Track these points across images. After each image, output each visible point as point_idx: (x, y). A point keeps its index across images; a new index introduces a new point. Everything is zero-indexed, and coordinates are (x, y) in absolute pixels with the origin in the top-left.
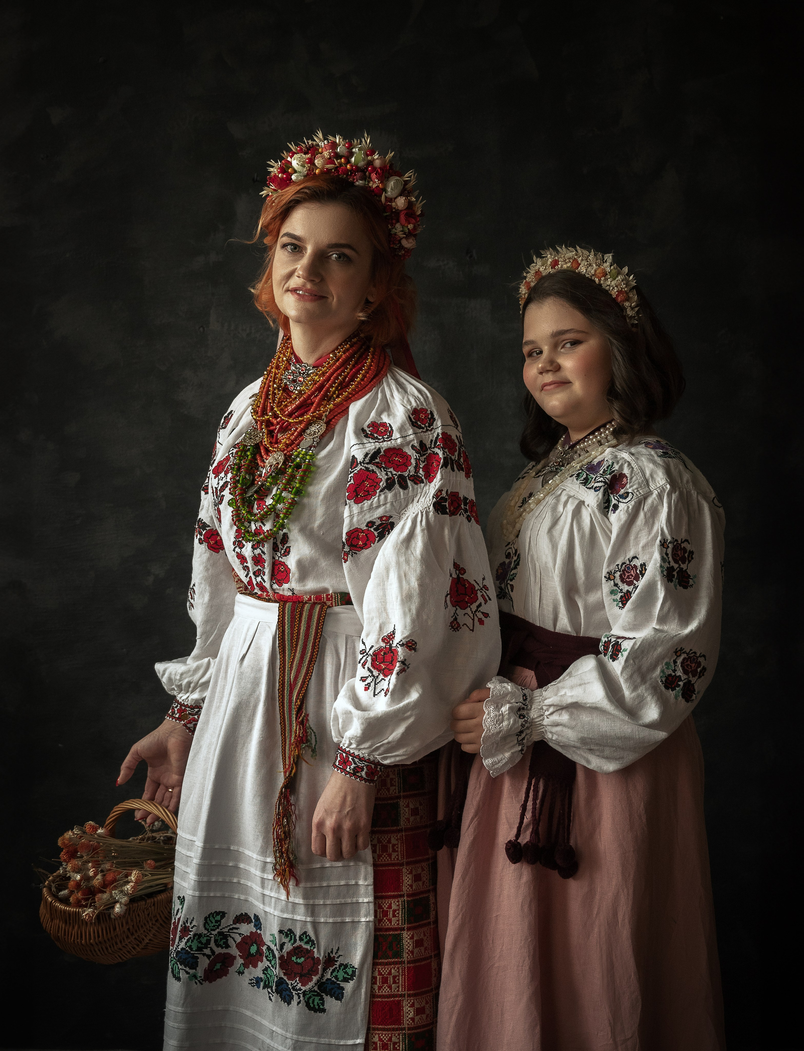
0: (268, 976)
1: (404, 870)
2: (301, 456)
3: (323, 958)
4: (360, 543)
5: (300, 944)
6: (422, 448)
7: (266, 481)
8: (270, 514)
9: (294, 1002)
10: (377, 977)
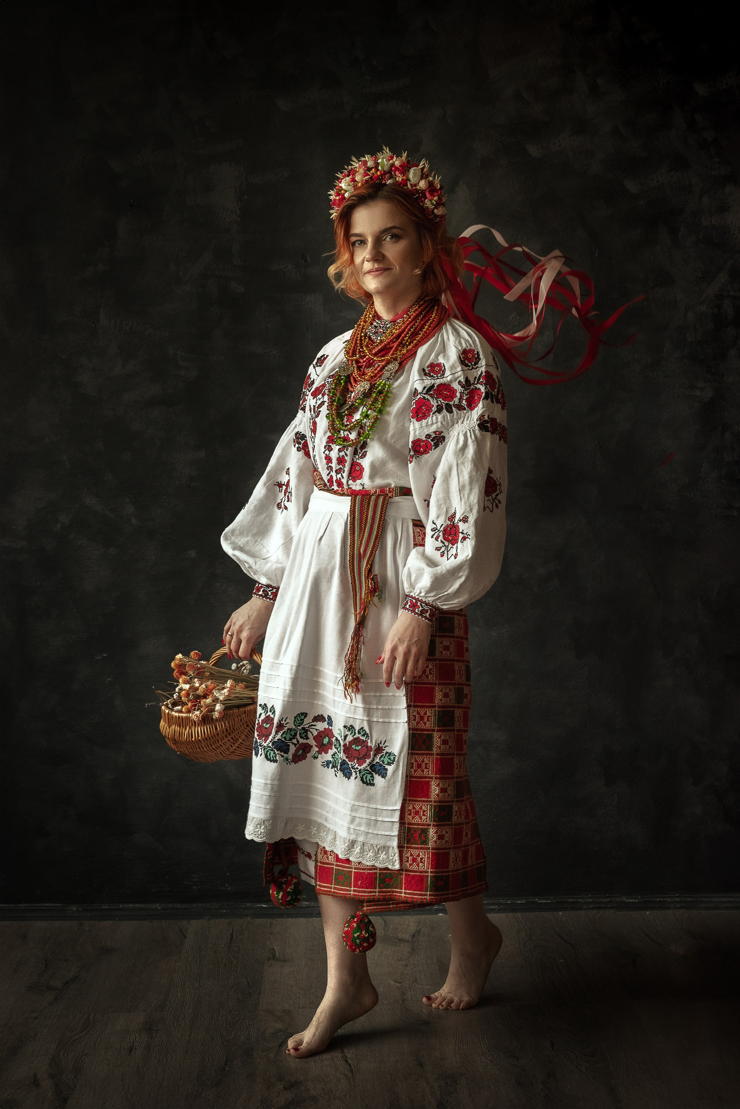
0: (336, 759)
1: (437, 688)
2: (382, 385)
3: (374, 747)
4: (422, 450)
5: (359, 736)
6: (467, 384)
7: (356, 402)
8: (357, 427)
9: (353, 778)
10: (413, 763)
